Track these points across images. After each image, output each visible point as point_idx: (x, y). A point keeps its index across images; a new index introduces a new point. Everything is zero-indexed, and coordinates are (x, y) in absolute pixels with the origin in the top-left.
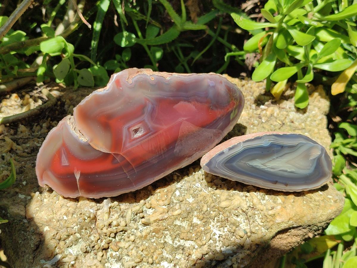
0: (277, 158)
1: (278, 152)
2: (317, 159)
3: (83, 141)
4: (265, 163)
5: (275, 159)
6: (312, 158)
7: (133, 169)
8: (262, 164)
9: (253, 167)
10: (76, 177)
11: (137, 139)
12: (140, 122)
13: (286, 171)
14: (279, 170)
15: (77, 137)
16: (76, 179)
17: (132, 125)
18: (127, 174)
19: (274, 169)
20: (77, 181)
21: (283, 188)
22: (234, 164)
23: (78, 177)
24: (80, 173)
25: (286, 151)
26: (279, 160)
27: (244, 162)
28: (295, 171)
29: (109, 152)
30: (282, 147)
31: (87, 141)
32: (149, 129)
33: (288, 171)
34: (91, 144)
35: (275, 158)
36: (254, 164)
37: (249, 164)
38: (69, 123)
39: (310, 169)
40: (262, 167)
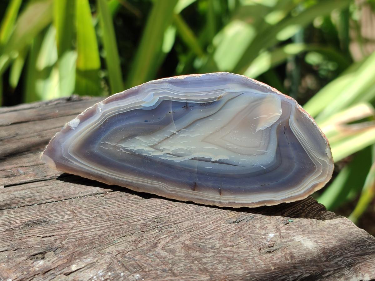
0: (178, 132)
1: (177, 118)
2: (276, 126)
4: (156, 144)
5: (174, 134)
6: (262, 126)
8: (151, 147)
9: (133, 154)
13: (208, 160)
14: (192, 159)
19: (180, 157)
21: (215, 198)
22: (96, 149)
25: (196, 114)
26: (185, 135)
27: (113, 144)
28: (228, 159)
30: (187, 106)
33: (213, 160)
35: (174, 132)
36: (134, 147)
37: (124, 148)
39: (264, 154)
40: (154, 153)
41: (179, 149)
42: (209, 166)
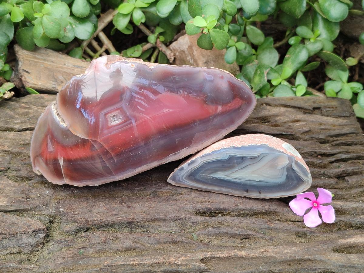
0: (239, 169)
1: (238, 164)
3: (64, 126)
4: (228, 175)
6: (280, 167)
7: (112, 158)
8: (226, 176)
9: (216, 179)
10: (60, 163)
11: (115, 126)
12: (118, 109)
13: (254, 181)
14: (246, 180)
15: (59, 121)
16: (60, 165)
17: (109, 111)
18: (106, 162)
19: (240, 179)
20: (61, 167)
21: (256, 195)
23: (61, 162)
24: (63, 158)
25: (248, 162)
27: (206, 175)
28: (264, 180)
29: (86, 138)
30: (243, 159)
31: (66, 126)
32: (128, 117)
33: (256, 181)
34: (70, 129)
36: (217, 176)
37: (212, 177)
38: (53, 108)
39: (280, 178)
40: (227, 178)
41: (240, 177)
42: (254, 183)
